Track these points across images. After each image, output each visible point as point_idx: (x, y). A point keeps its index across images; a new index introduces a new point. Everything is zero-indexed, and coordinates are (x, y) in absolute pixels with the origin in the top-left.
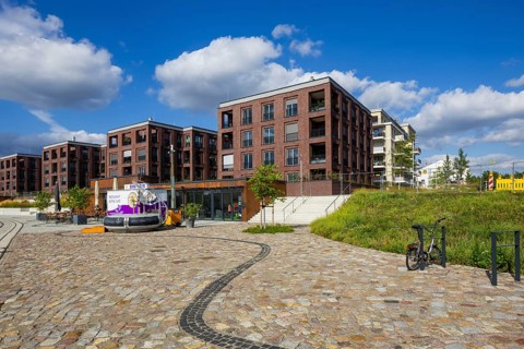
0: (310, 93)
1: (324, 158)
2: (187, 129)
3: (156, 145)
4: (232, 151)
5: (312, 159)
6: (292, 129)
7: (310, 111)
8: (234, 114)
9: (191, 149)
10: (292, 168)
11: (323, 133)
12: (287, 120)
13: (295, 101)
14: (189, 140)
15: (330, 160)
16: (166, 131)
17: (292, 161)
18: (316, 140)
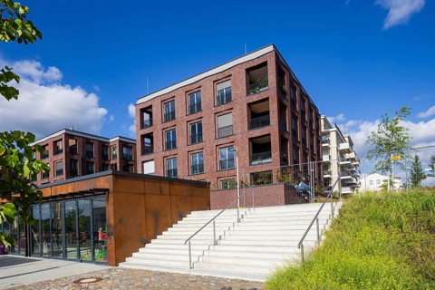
0: (248, 70)
1: (270, 156)
2: (114, 140)
3: (75, 157)
4: (152, 156)
5: (253, 159)
6: (225, 121)
7: (248, 94)
8: (154, 110)
9: (117, 161)
10: (226, 173)
11: (267, 123)
12: (219, 109)
13: (228, 84)
14: (116, 152)
15: (278, 158)
16: (87, 141)
17: (226, 165)
18: (257, 132)
